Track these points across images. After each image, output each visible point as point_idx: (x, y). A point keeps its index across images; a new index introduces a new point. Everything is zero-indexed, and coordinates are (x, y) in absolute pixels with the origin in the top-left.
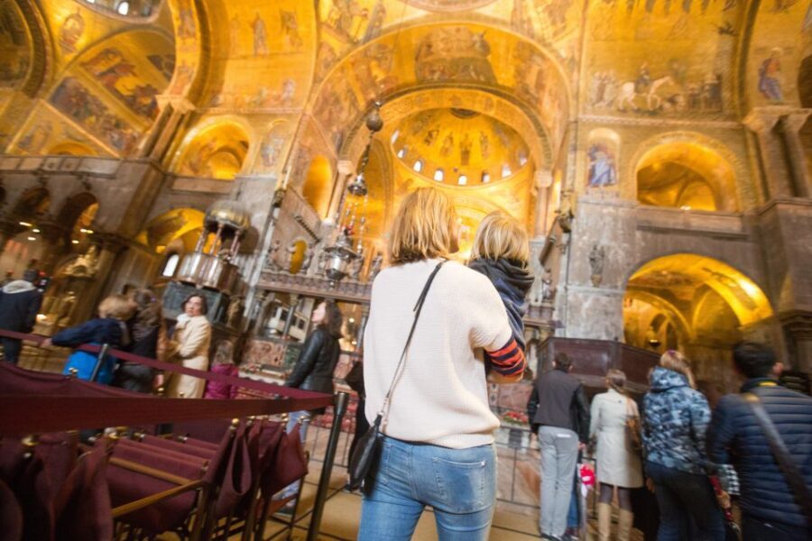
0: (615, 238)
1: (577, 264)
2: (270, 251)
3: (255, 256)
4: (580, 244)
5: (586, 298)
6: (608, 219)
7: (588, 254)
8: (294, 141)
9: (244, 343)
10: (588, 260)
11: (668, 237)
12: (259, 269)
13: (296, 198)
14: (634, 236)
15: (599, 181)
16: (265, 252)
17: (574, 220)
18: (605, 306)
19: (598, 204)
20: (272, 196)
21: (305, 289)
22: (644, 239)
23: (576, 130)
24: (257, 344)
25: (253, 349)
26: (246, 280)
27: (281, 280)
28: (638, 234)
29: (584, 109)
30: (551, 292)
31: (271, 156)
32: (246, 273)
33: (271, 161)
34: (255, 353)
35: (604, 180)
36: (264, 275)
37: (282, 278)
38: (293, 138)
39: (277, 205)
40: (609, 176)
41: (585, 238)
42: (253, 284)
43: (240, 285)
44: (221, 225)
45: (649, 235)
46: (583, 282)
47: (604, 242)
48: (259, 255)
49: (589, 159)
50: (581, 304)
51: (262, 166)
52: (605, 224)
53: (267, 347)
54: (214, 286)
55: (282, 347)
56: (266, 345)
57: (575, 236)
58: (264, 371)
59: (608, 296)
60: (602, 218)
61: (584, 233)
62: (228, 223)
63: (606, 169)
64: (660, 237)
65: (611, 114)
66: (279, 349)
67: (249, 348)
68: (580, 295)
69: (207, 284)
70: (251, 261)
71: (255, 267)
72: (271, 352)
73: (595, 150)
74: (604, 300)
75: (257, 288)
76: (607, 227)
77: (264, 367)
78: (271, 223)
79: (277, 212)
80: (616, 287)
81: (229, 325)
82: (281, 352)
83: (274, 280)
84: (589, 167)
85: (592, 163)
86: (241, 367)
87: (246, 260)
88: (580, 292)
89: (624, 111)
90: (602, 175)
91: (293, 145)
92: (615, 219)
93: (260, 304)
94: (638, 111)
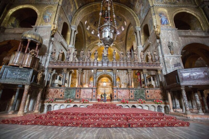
0: (173, 39)
1: (165, 48)
2: (52, 54)
3: (46, 56)
4: (164, 42)
5: (170, 59)
6: (170, 34)
7: (167, 45)
8: (56, 14)
9: (46, 90)
10: (168, 47)
11: (188, 38)
12: (48, 61)
13: (59, 35)
14: (179, 39)
15: (164, 23)
16: (50, 54)
17: (160, 35)
18: (176, 60)
19: (166, 30)
20: (50, 33)
21: (69, 66)
22: (182, 39)
23: (154, 9)
24: (52, 90)
25: (50, 93)
26: (43, 65)
27: (58, 64)
28: (180, 38)
29: (155, 2)
30: (158, 58)
31: (47, 19)
32: (43, 62)
33: (48, 21)
34: (51, 94)
35: (165, 23)
36: (51, 63)
37: (59, 63)
38: (56, 13)
39: (53, 36)
40: (167, 21)
41: (165, 40)
42: (46, 67)
43: (41, 67)
44: (29, 40)
45: (183, 38)
46: (168, 54)
47: (171, 41)
48: (48, 56)
49: (159, 17)
50: (169, 61)
51: (44, 23)
52: (169, 36)
53: (56, 91)
54: (29, 67)
55: (63, 90)
56: (55, 90)
57: (162, 40)
58: (56, 101)
59: (176, 57)
60: (168, 34)
61: (164, 39)
62: (33, 39)
63: (165, 20)
64: (186, 38)
65: (163, 4)
66: (62, 91)
67: (48, 92)
68: (168, 58)
69: (25, 66)
70: (44, 58)
71: (46, 60)
72: (58, 93)
73: (161, 14)
74: (176, 59)
75: (48, 68)
76: (170, 37)
77: (56, 99)
78: (51, 43)
79: (53, 39)
80: (178, 54)
81: (38, 83)
82: (63, 92)
83: (55, 64)
84: (160, 19)
85: (161, 18)
86: (46, 101)
87: (42, 57)
88: (168, 57)
89: (166, 3)
90: (165, 21)
91: (56, 15)
92: (172, 34)
93: (51, 75)
94: (170, 3)
